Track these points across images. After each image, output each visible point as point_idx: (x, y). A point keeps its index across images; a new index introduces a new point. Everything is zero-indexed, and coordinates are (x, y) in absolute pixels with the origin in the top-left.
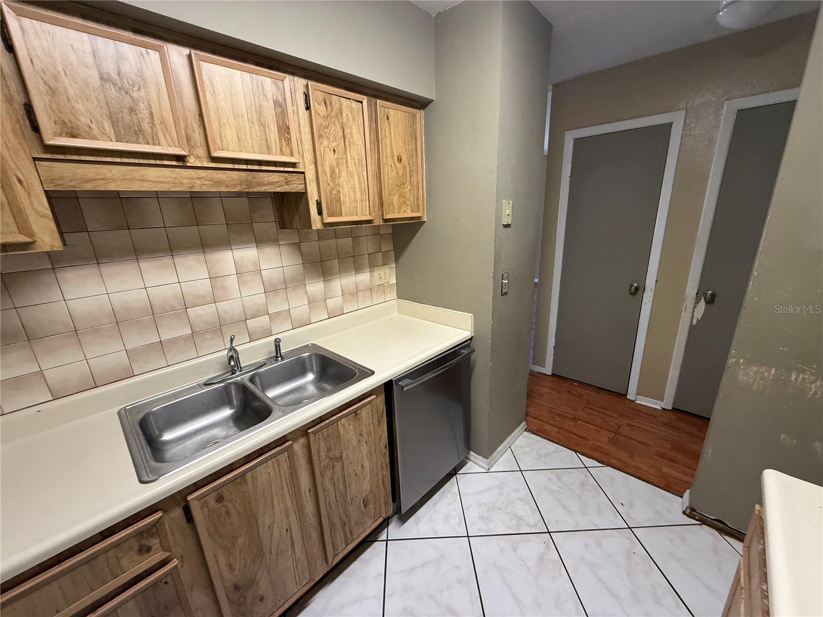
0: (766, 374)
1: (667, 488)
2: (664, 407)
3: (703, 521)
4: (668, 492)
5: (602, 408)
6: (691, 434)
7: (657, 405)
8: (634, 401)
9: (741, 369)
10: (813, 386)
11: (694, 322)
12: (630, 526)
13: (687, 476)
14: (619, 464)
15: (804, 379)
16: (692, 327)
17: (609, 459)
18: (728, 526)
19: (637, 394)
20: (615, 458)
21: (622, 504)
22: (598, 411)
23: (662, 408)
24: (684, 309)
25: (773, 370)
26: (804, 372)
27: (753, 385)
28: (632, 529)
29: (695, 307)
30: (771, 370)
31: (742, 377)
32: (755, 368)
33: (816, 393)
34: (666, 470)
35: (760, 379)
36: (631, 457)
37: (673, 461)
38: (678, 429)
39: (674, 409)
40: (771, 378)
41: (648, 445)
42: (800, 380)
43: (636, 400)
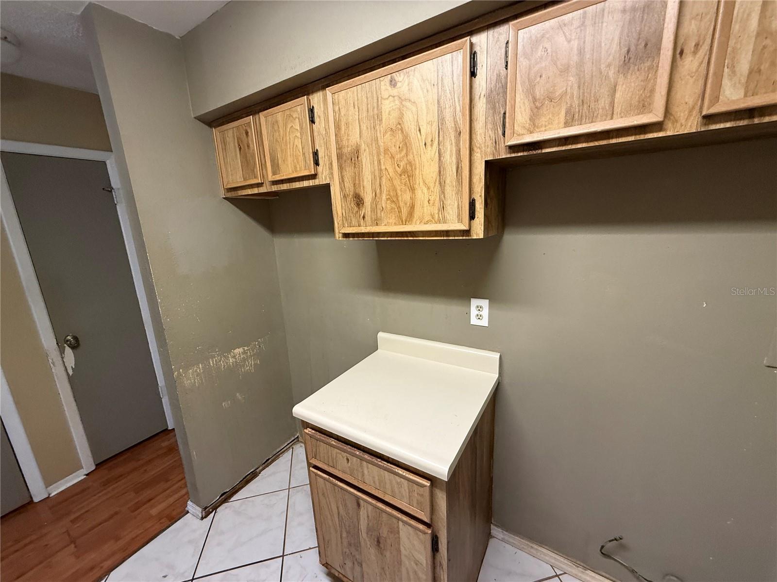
0: (198, 370)
1: (173, 520)
2: (87, 473)
3: (215, 508)
4: (176, 521)
5: (17, 541)
6: (135, 469)
7: (78, 477)
8: (48, 497)
9: (183, 377)
10: (222, 362)
11: (71, 372)
12: (191, 578)
13: (171, 496)
14: (118, 557)
15: (216, 360)
16: (70, 379)
17: (102, 567)
18: (227, 492)
19: (47, 488)
20: (106, 560)
21: (165, 577)
22: (17, 551)
23: (85, 475)
24: (52, 365)
25: (200, 365)
26: (214, 357)
27: (195, 383)
28: (194, 578)
29: (62, 358)
30: (199, 366)
31: (187, 383)
32: (191, 371)
33: (224, 366)
34: (154, 512)
35: (197, 376)
36: (117, 539)
37: (150, 500)
38: (121, 476)
39: (98, 466)
40: (202, 371)
41: (116, 513)
42: (215, 363)
43: (49, 495)
